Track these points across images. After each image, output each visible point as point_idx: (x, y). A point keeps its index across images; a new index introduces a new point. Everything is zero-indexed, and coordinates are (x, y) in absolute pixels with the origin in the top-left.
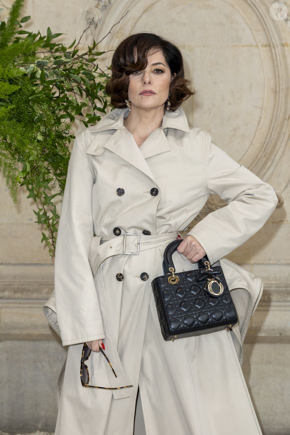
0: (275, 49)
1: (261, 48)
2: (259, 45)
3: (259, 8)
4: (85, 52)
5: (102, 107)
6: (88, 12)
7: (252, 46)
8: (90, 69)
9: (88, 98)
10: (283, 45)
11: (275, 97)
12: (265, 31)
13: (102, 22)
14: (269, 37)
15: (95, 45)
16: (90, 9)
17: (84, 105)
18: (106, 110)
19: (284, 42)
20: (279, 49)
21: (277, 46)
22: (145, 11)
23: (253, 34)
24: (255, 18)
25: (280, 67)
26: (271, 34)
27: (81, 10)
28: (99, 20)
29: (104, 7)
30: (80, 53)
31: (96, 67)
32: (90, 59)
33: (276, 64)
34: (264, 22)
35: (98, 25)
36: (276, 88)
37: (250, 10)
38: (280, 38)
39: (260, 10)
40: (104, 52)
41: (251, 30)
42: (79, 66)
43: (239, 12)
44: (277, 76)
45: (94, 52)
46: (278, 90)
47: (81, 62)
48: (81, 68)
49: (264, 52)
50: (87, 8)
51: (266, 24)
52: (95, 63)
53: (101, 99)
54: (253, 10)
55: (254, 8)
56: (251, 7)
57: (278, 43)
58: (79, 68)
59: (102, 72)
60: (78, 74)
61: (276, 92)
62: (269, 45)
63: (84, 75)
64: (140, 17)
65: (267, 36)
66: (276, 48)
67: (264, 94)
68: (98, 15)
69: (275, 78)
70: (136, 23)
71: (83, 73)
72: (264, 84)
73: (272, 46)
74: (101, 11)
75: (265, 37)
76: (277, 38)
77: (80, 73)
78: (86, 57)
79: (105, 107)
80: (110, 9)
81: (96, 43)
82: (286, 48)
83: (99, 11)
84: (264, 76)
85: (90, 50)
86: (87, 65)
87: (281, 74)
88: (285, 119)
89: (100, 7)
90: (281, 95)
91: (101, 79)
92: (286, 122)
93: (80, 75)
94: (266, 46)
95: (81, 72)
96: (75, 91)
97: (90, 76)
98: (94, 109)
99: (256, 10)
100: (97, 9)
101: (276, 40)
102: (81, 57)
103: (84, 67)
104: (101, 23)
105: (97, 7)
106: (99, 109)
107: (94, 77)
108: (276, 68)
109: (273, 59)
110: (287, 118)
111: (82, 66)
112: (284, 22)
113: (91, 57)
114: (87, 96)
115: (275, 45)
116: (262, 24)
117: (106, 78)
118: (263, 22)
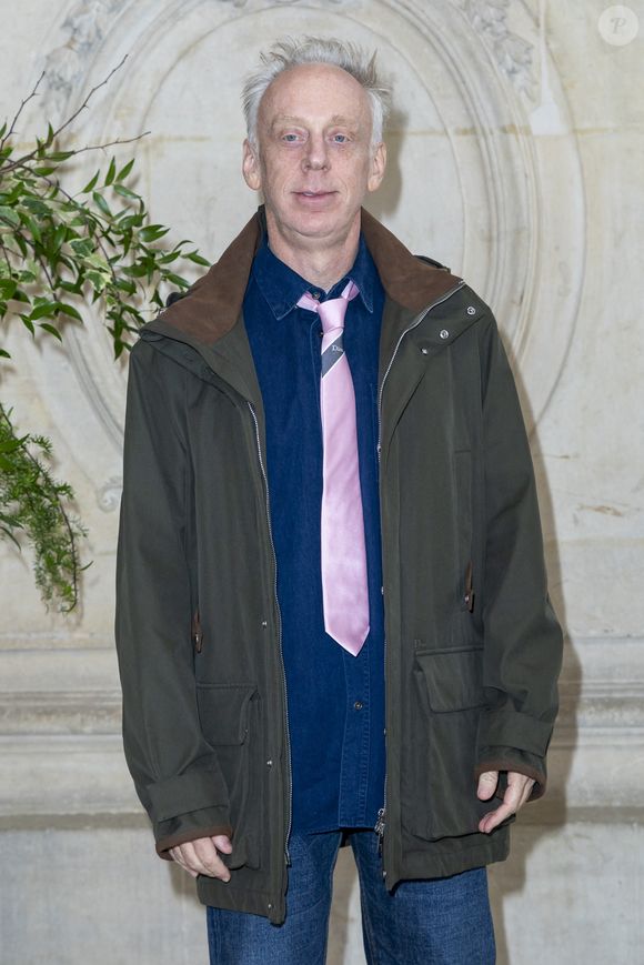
0: (486, 138)
1: (454, 138)
2: (450, 131)
3: (447, 44)
4: (28, 153)
5: (74, 282)
6: (48, 57)
7: (432, 132)
8: (39, 192)
9: (38, 263)
10: (504, 130)
11: (490, 250)
12: (462, 97)
13: (82, 80)
14: (472, 111)
15: (51, 135)
16: (54, 51)
17: (28, 276)
18: (82, 287)
19: (506, 122)
20: (495, 140)
21: (492, 133)
22: (183, 55)
23: (435, 106)
24: (439, 67)
25: (498, 183)
26: (478, 104)
27: (33, 55)
28: (74, 77)
29: (86, 47)
30: (15, 156)
31: (52, 189)
32: (39, 169)
33: (489, 174)
34: (461, 76)
35: (74, 90)
36: (490, 231)
37: (427, 50)
38: (497, 113)
39: (450, 49)
40: (73, 153)
41: (430, 95)
42: (14, 186)
43: (400, 54)
44: (493, 200)
45: (49, 151)
46: (495, 234)
47: (16, 177)
48: (19, 189)
49: (462, 146)
50: (46, 50)
51: (464, 82)
52: (51, 177)
53: (71, 262)
54: (434, 48)
55: (437, 45)
56: (429, 41)
57: (493, 126)
58: (15, 190)
59: (68, 200)
60: (12, 205)
61: (490, 239)
62: (473, 131)
63: (26, 208)
64: (172, 68)
65: (467, 109)
66: (489, 136)
67: (463, 246)
68: (70, 67)
69: (489, 208)
70: (162, 82)
71: (25, 203)
72: (464, 221)
73: (479, 131)
74: (80, 57)
75: (464, 112)
76: (490, 115)
77: (17, 202)
78: (32, 164)
79: (81, 281)
80: (100, 51)
81: (55, 132)
82: (512, 137)
83: (74, 55)
84: (463, 203)
85: (41, 148)
86: (31, 183)
87: (501, 200)
88: (513, 302)
89: (76, 47)
90: (502, 246)
91: (66, 216)
92: (515, 309)
93: (17, 207)
94: (465, 132)
95: (21, 199)
96: (6, 245)
97: (42, 209)
98: (54, 288)
99: (441, 50)
100: (69, 51)
101: (488, 119)
102: (19, 164)
103: (27, 187)
104: (80, 85)
105: (69, 46)
106: (68, 287)
107: (51, 211)
108: (490, 184)
109: (482, 163)
110: (517, 298)
111: (21, 184)
112: (506, 77)
113: (42, 164)
114: (37, 256)
115: (487, 131)
116: (455, 83)
117: (78, 212)
118: (458, 79)
